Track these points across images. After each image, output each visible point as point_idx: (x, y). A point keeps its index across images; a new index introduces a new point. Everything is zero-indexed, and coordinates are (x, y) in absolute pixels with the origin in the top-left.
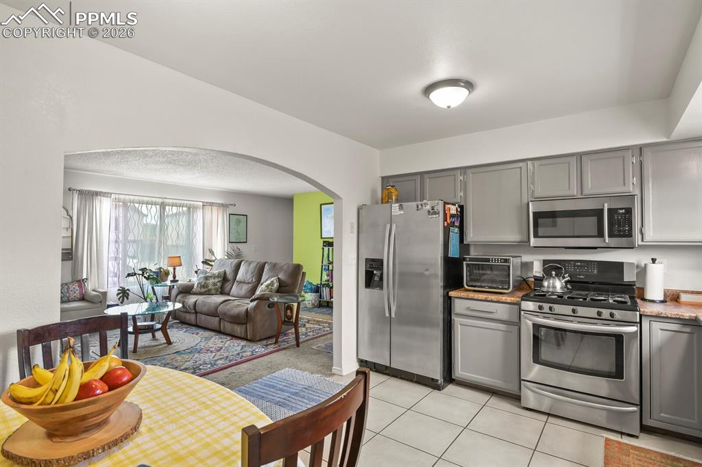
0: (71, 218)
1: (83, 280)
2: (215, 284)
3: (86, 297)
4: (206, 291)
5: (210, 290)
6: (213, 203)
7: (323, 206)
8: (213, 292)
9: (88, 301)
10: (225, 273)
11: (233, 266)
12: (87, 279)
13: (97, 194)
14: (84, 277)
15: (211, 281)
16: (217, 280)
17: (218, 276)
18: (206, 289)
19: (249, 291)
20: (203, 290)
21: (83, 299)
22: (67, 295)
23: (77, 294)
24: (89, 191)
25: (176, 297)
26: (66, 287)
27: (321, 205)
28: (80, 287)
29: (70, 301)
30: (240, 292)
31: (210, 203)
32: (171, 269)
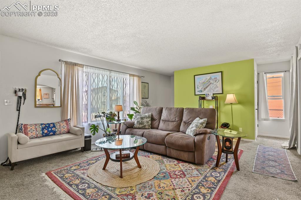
0: (60, 80)
1: (68, 120)
2: (148, 122)
3: (70, 131)
4: (143, 127)
5: (145, 126)
6: (134, 75)
7: (195, 76)
8: (147, 127)
9: (72, 134)
10: (152, 115)
11: (157, 110)
12: (70, 119)
13: (76, 64)
14: (69, 118)
15: (145, 120)
16: (148, 120)
17: (149, 117)
18: (143, 125)
19: (176, 127)
20: (141, 126)
21: (69, 132)
22: (60, 130)
23: (66, 130)
24: (71, 63)
25: (125, 131)
26: (59, 124)
27: (194, 76)
28: (67, 124)
29: (61, 134)
30: (168, 127)
31: (133, 75)
32: (116, 113)
